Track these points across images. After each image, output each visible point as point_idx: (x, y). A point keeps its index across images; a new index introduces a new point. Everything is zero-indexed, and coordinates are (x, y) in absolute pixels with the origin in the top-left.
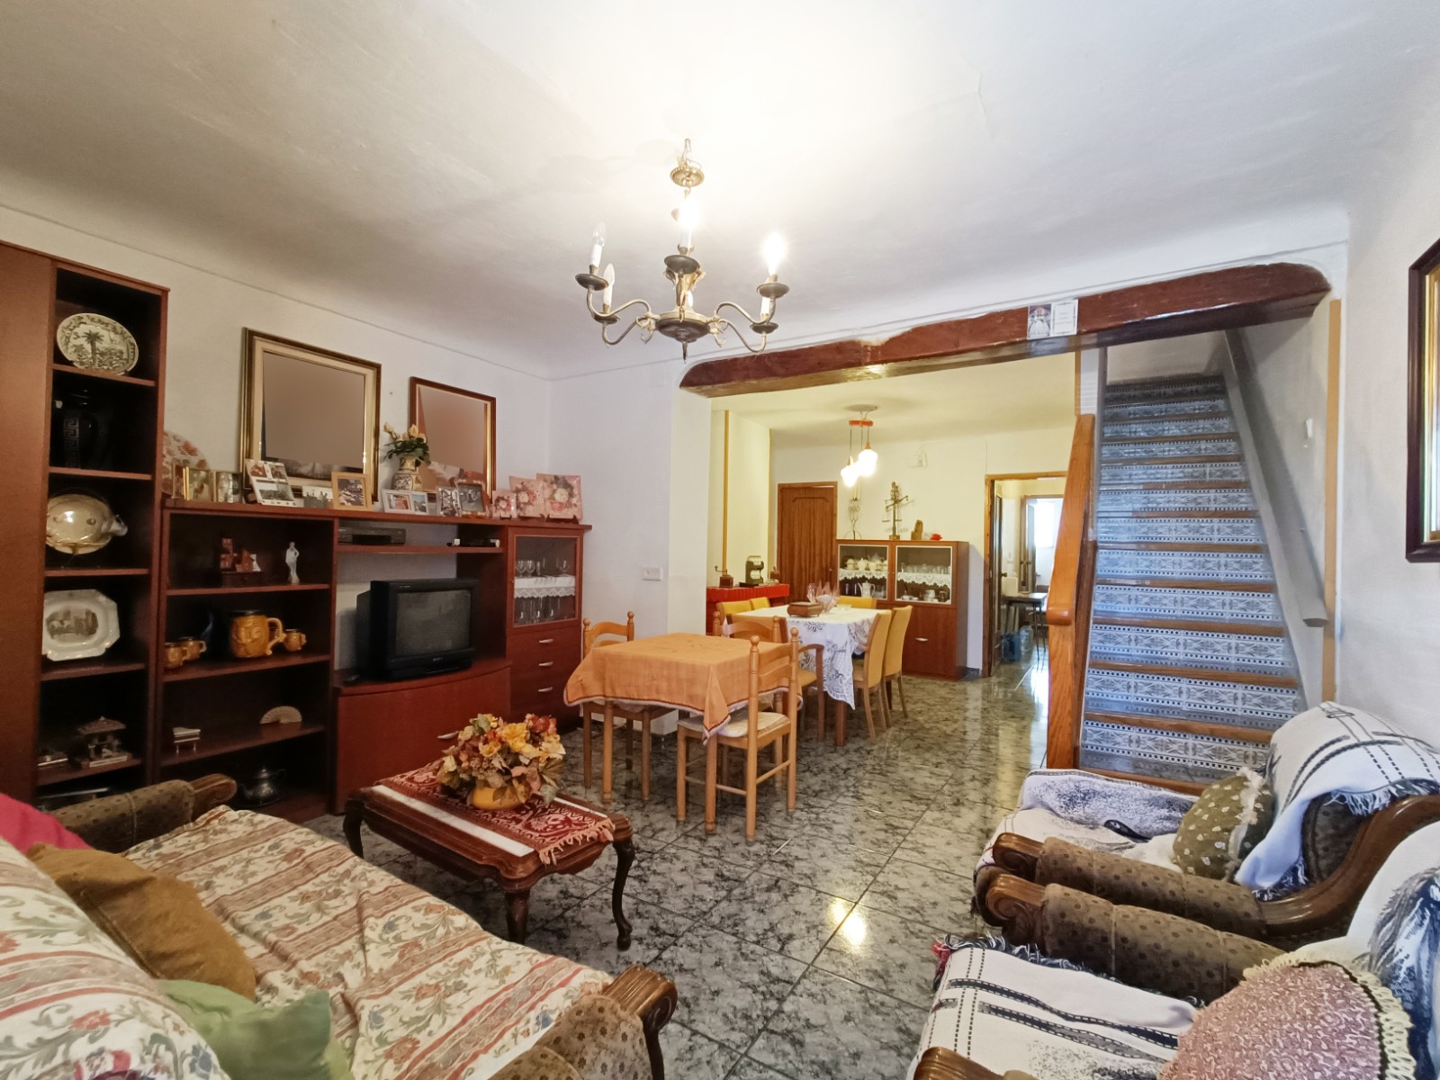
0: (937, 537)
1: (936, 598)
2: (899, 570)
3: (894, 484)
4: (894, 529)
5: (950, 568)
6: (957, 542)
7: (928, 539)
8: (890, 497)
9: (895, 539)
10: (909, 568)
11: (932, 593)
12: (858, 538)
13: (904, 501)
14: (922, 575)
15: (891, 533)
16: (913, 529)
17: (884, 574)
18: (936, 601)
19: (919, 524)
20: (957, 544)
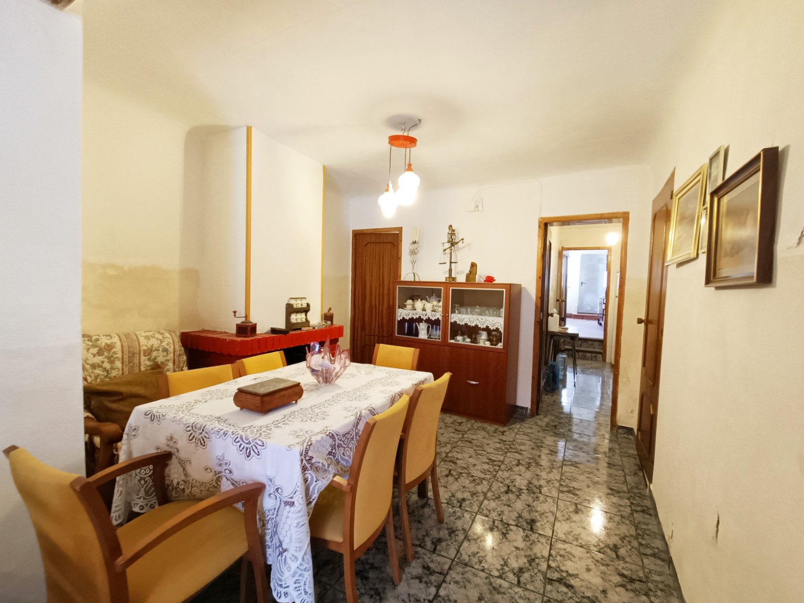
0: (490, 279)
1: (489, 340)
2: (453, 312)
3: (451, 226)
4: (450, 270)
5: (503, 310)
6: (510, 285)
7: (482, 281)
8: (446, 240)
9: (451, 280)
10: (463, 310)
11: (484, 335)
12: (417, 280)
13: (460, 244)
14: (475, 317)
15: (448, 275)
16: (468, 272)
17: (439, 315)
18: (488, 344)
19: (473, 265)
20: (510, 287)
